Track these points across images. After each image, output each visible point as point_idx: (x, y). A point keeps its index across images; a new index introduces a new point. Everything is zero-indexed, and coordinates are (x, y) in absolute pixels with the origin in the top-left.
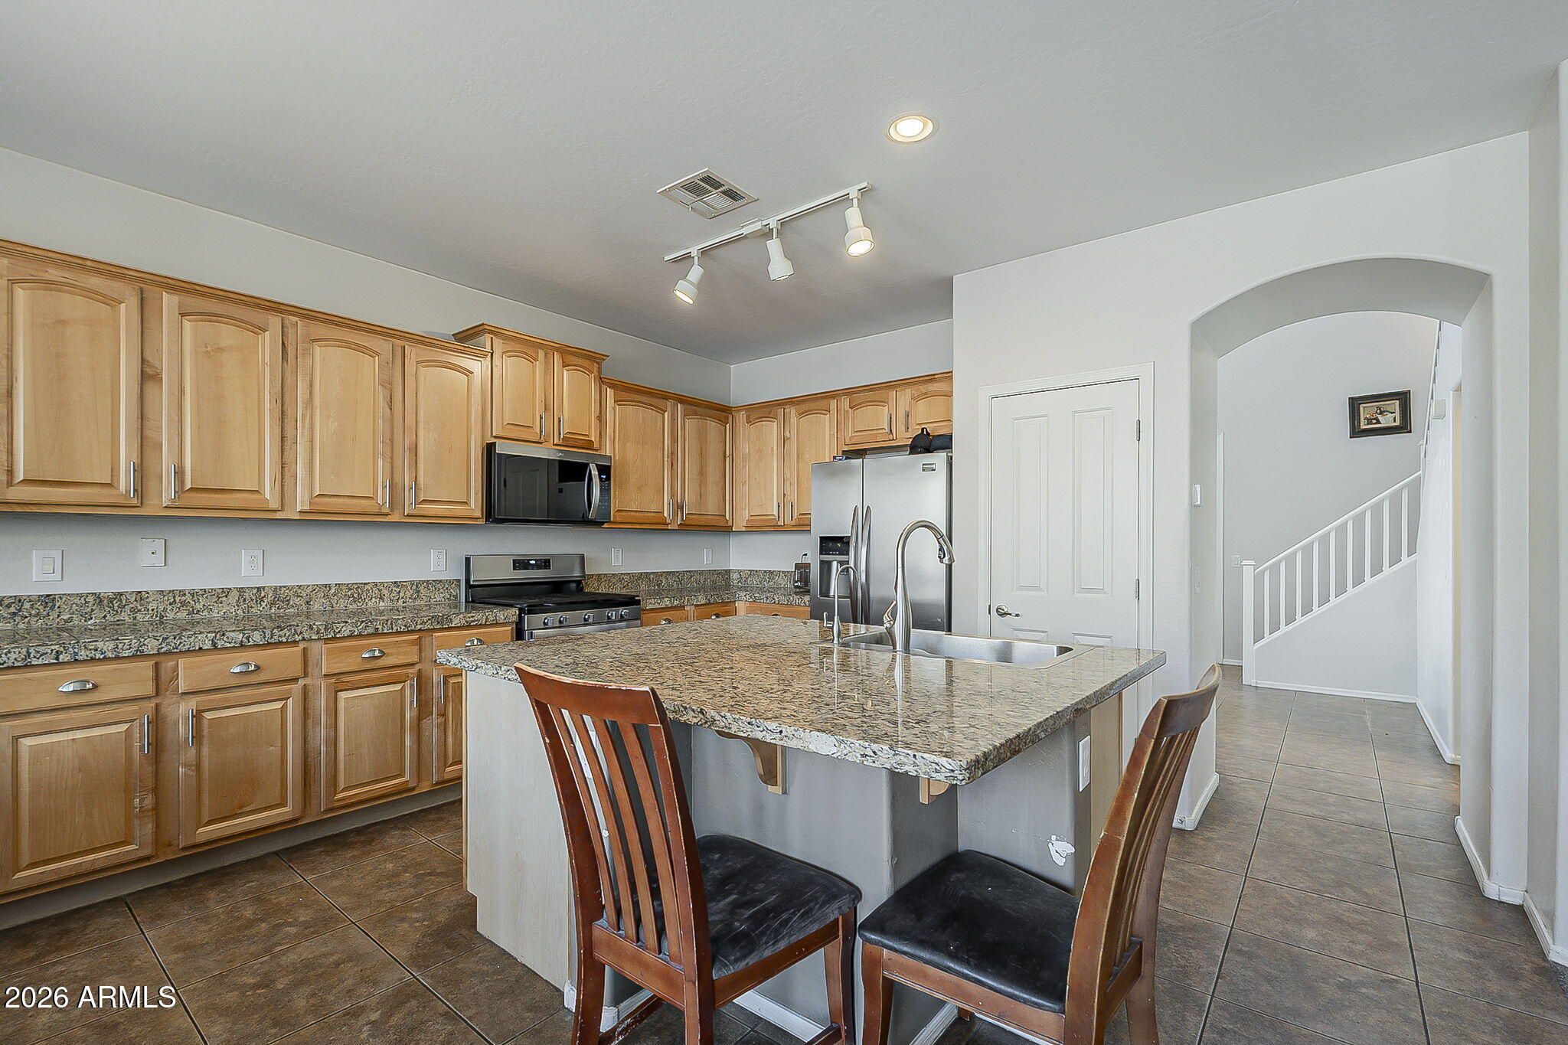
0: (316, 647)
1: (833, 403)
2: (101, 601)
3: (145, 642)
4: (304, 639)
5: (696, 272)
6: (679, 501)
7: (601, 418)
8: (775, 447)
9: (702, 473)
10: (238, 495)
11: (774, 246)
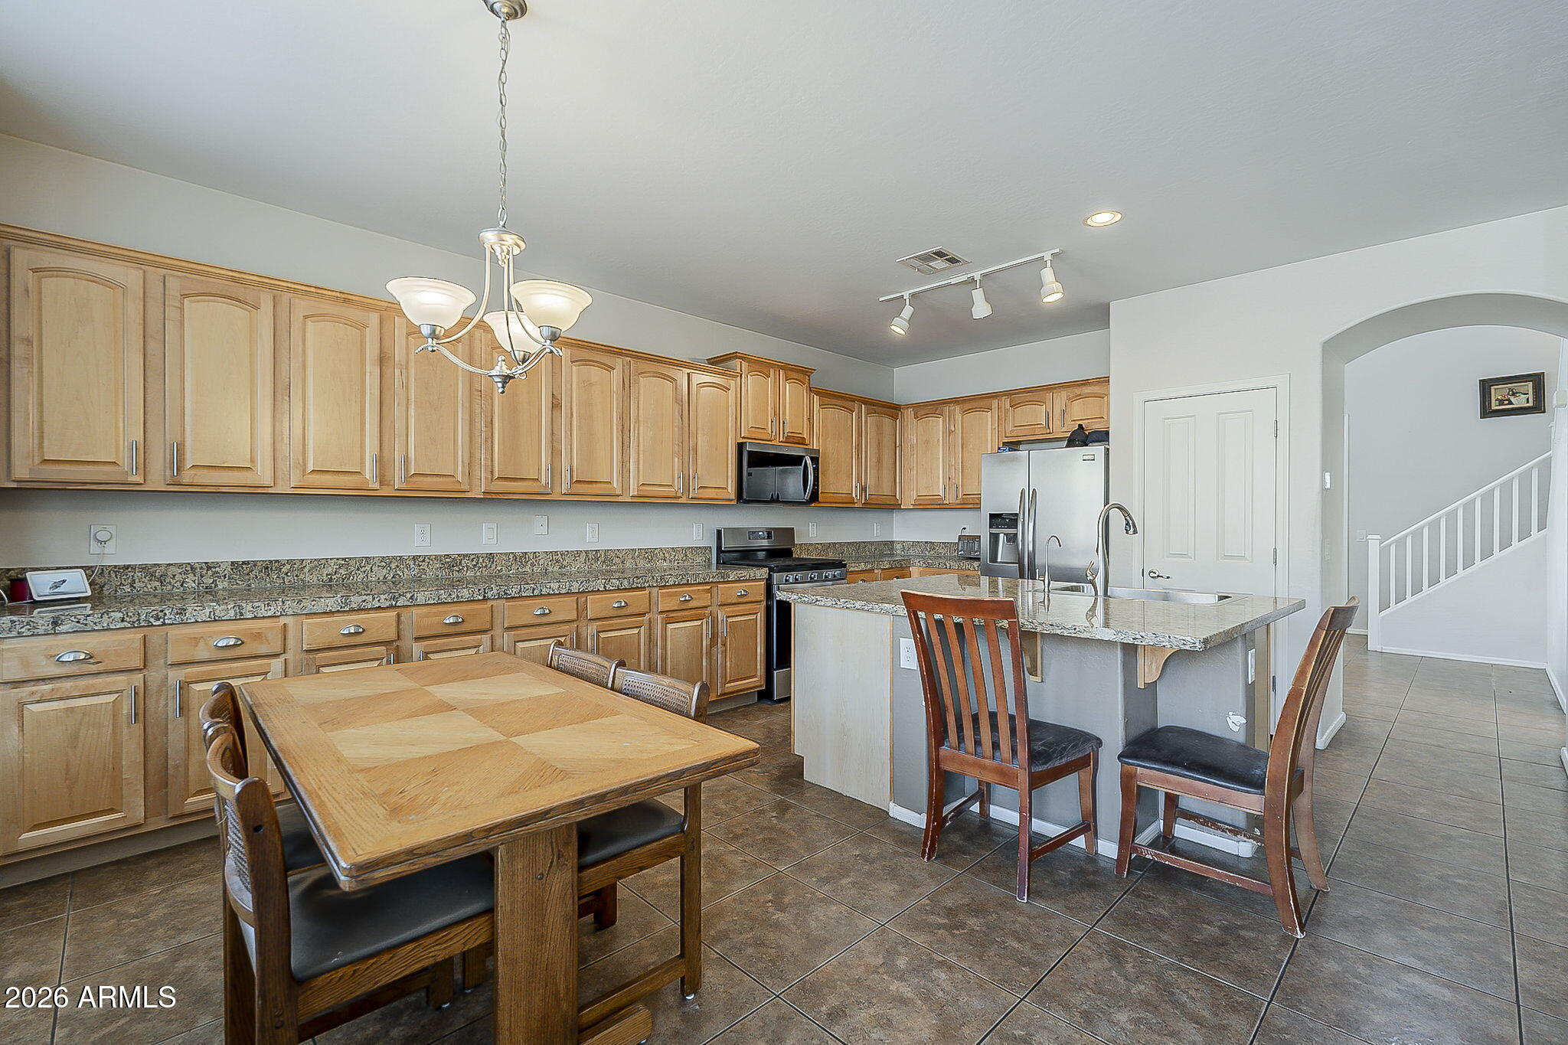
0: (655, 590)
1: (995, 403)
2: (516, 558)
4: (649, 586)
5: (908, 311)
6: (863, 484)
7: (810, 419)
8: (941, 438)
9: (879, 461)
10: (599, 485)
11: (978, 295)
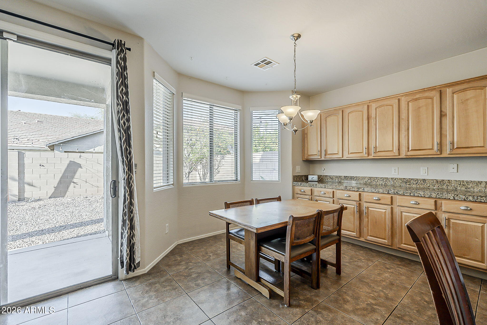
2: (438, 182)
3: (432, 194)
